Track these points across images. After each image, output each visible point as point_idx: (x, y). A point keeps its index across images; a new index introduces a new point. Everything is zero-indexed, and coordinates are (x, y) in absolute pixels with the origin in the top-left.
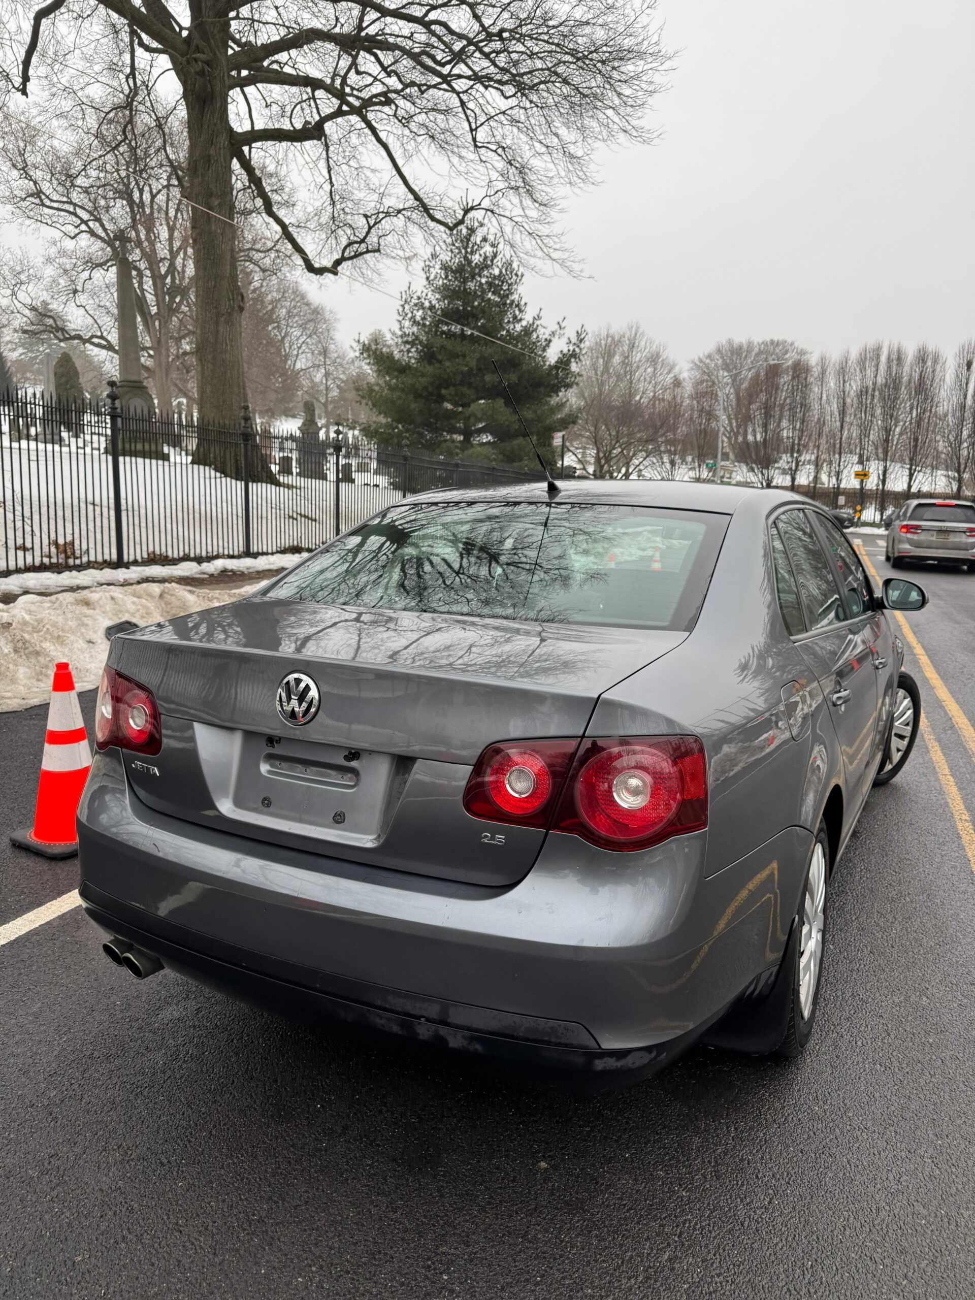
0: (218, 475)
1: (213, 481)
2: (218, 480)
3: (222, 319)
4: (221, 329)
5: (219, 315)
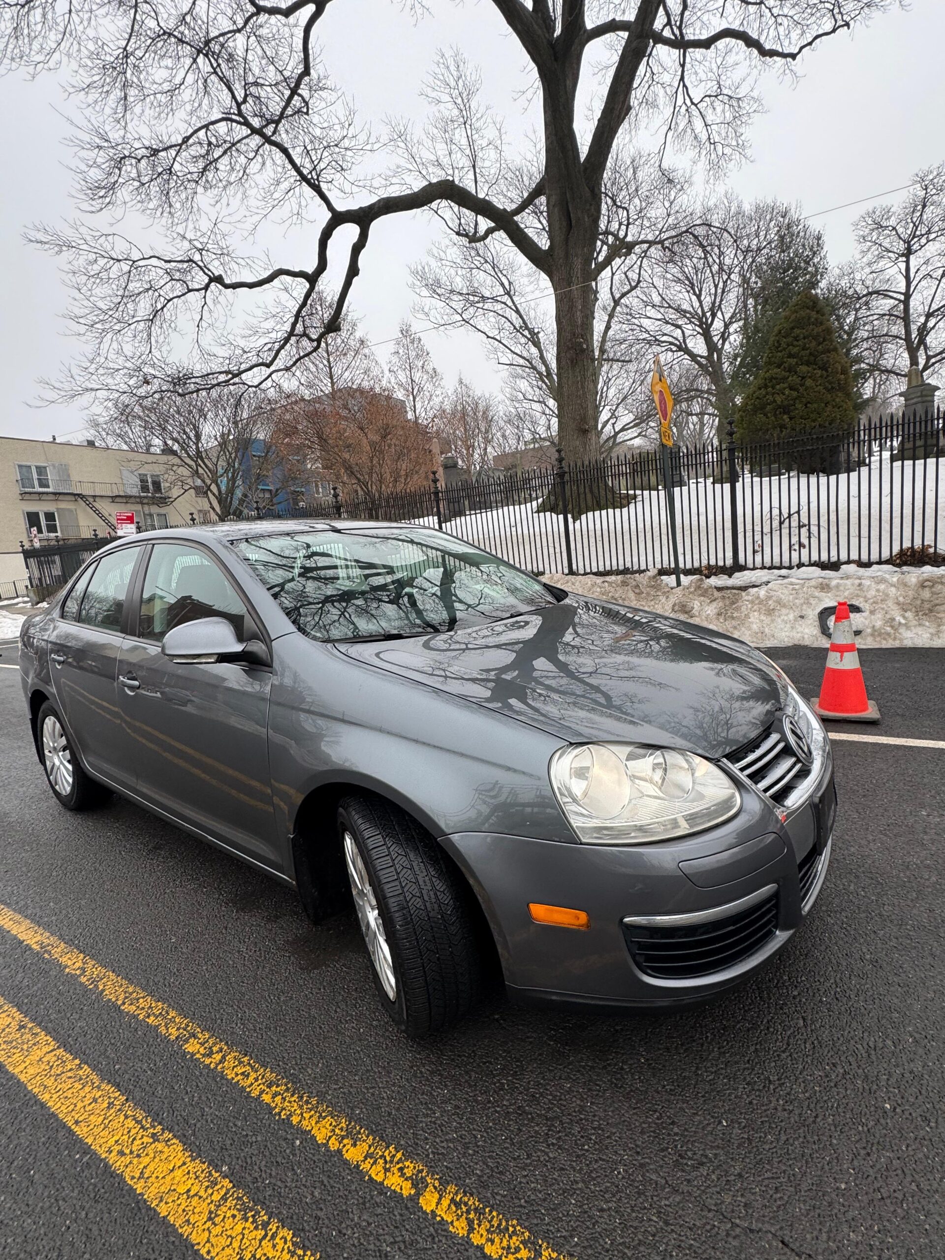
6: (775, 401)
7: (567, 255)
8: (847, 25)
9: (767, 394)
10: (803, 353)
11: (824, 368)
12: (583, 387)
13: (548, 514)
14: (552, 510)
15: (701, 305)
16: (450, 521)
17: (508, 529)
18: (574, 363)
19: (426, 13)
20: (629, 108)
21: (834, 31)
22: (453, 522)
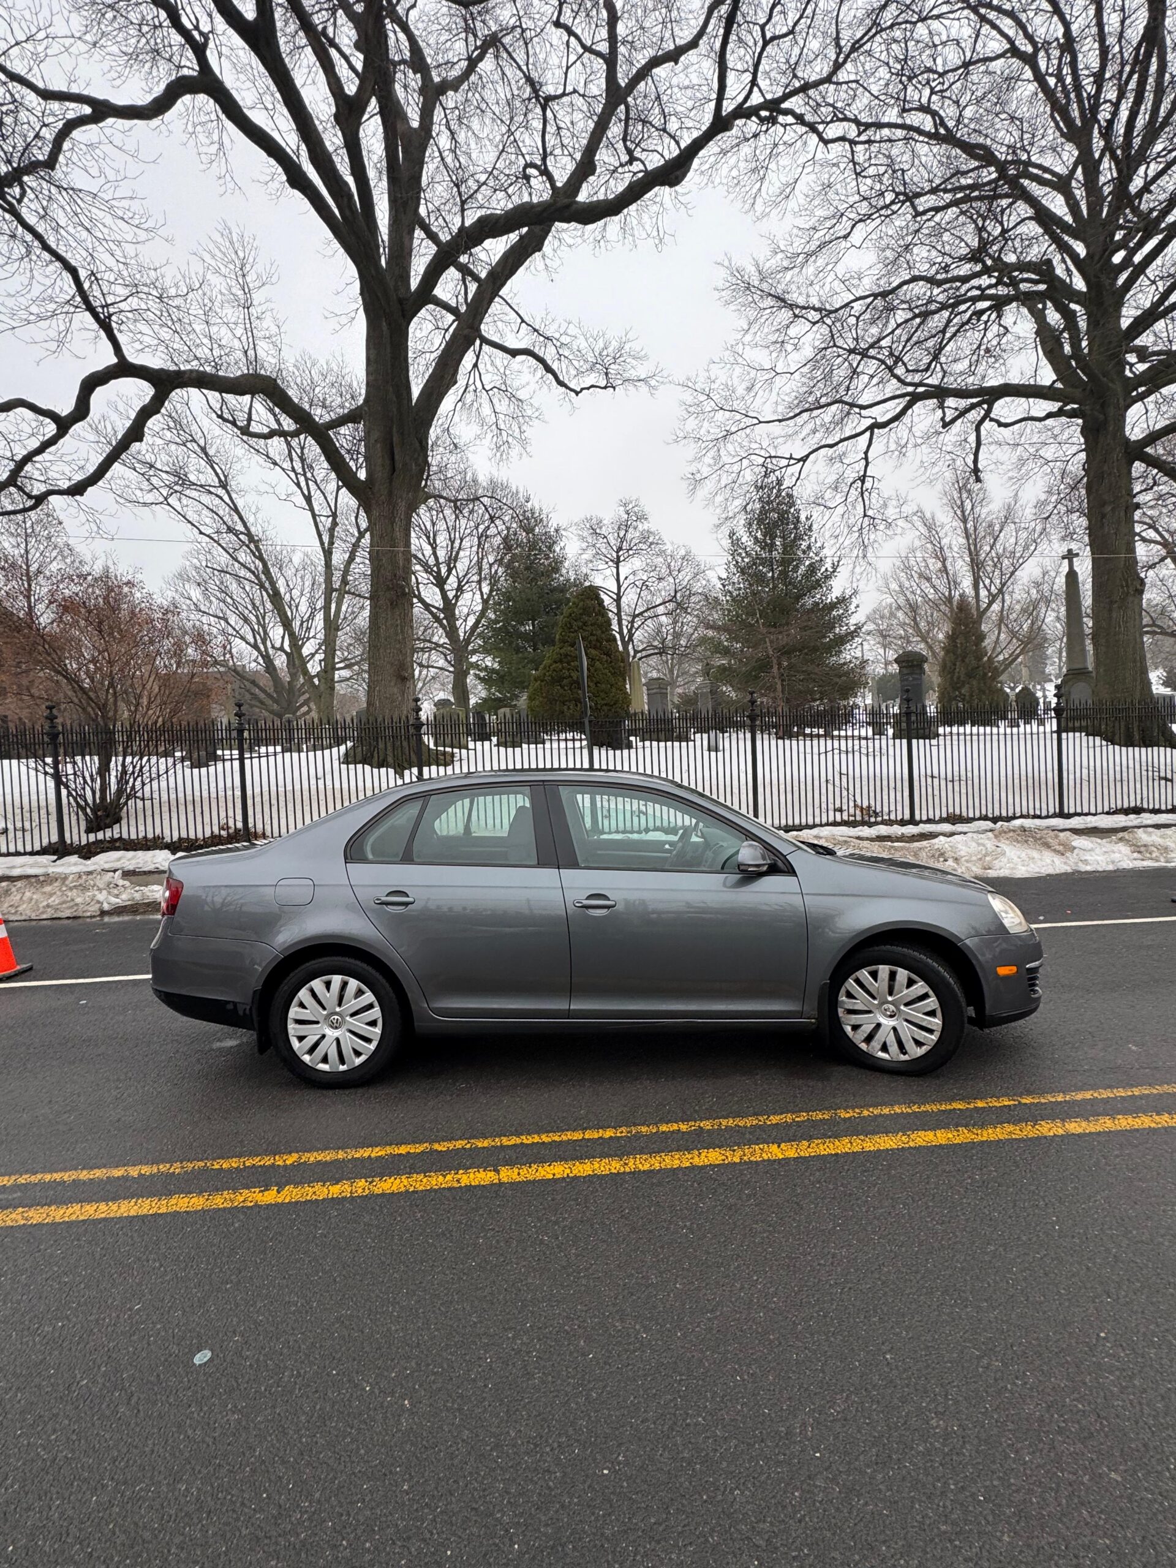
0: (1104, 743)
1: (1098, 750)
2: (1104, 748)
3: (1115, 606)
4: (1114, 615)
5: (1112, 602)
6: (570, 676)
7: (390, 494)
8: (614, 388)
9: (563, 668)
10: (591, 638)
11: (608, 654)
12: (402, 632)
13: (359, 766)
14: (364, 762)
15: (435, 554)
16: (208, 766)
17: (313, 781)
18: (393, 605)
19: (237, 191)
20: (456, 382)
21: (605, 388)
22: (212, 769)
